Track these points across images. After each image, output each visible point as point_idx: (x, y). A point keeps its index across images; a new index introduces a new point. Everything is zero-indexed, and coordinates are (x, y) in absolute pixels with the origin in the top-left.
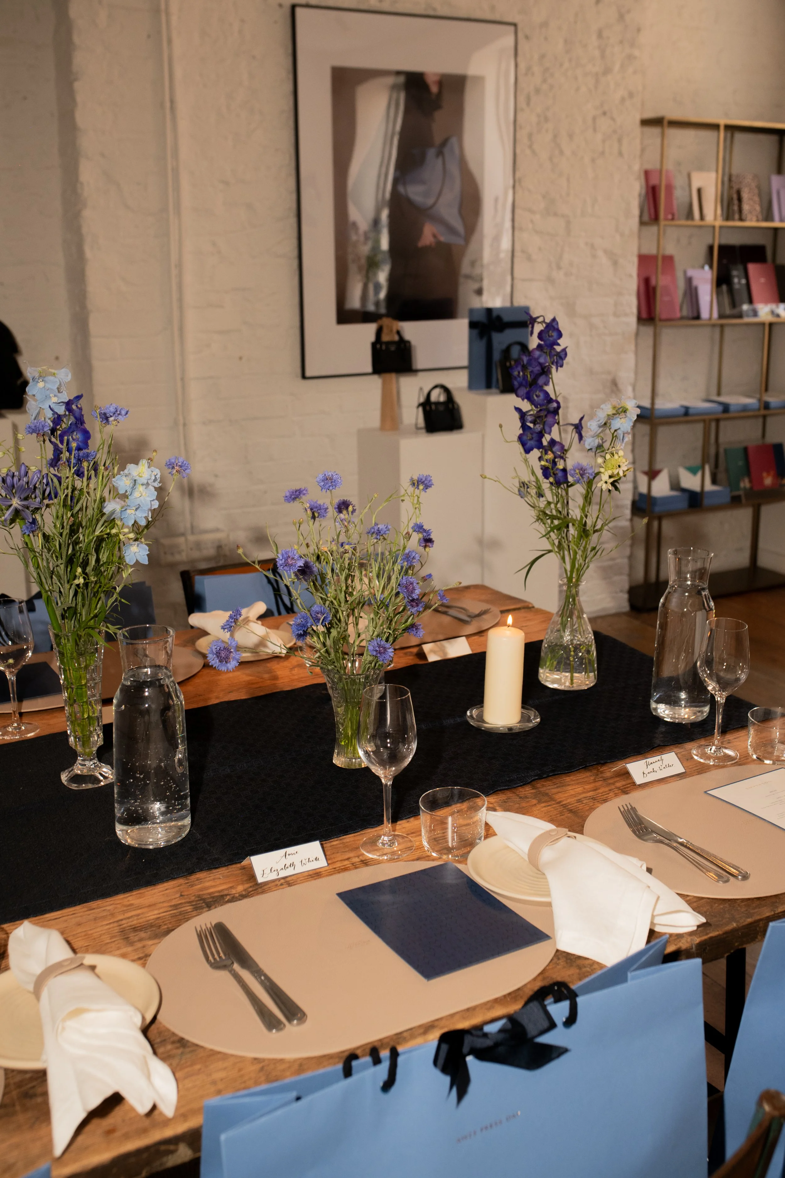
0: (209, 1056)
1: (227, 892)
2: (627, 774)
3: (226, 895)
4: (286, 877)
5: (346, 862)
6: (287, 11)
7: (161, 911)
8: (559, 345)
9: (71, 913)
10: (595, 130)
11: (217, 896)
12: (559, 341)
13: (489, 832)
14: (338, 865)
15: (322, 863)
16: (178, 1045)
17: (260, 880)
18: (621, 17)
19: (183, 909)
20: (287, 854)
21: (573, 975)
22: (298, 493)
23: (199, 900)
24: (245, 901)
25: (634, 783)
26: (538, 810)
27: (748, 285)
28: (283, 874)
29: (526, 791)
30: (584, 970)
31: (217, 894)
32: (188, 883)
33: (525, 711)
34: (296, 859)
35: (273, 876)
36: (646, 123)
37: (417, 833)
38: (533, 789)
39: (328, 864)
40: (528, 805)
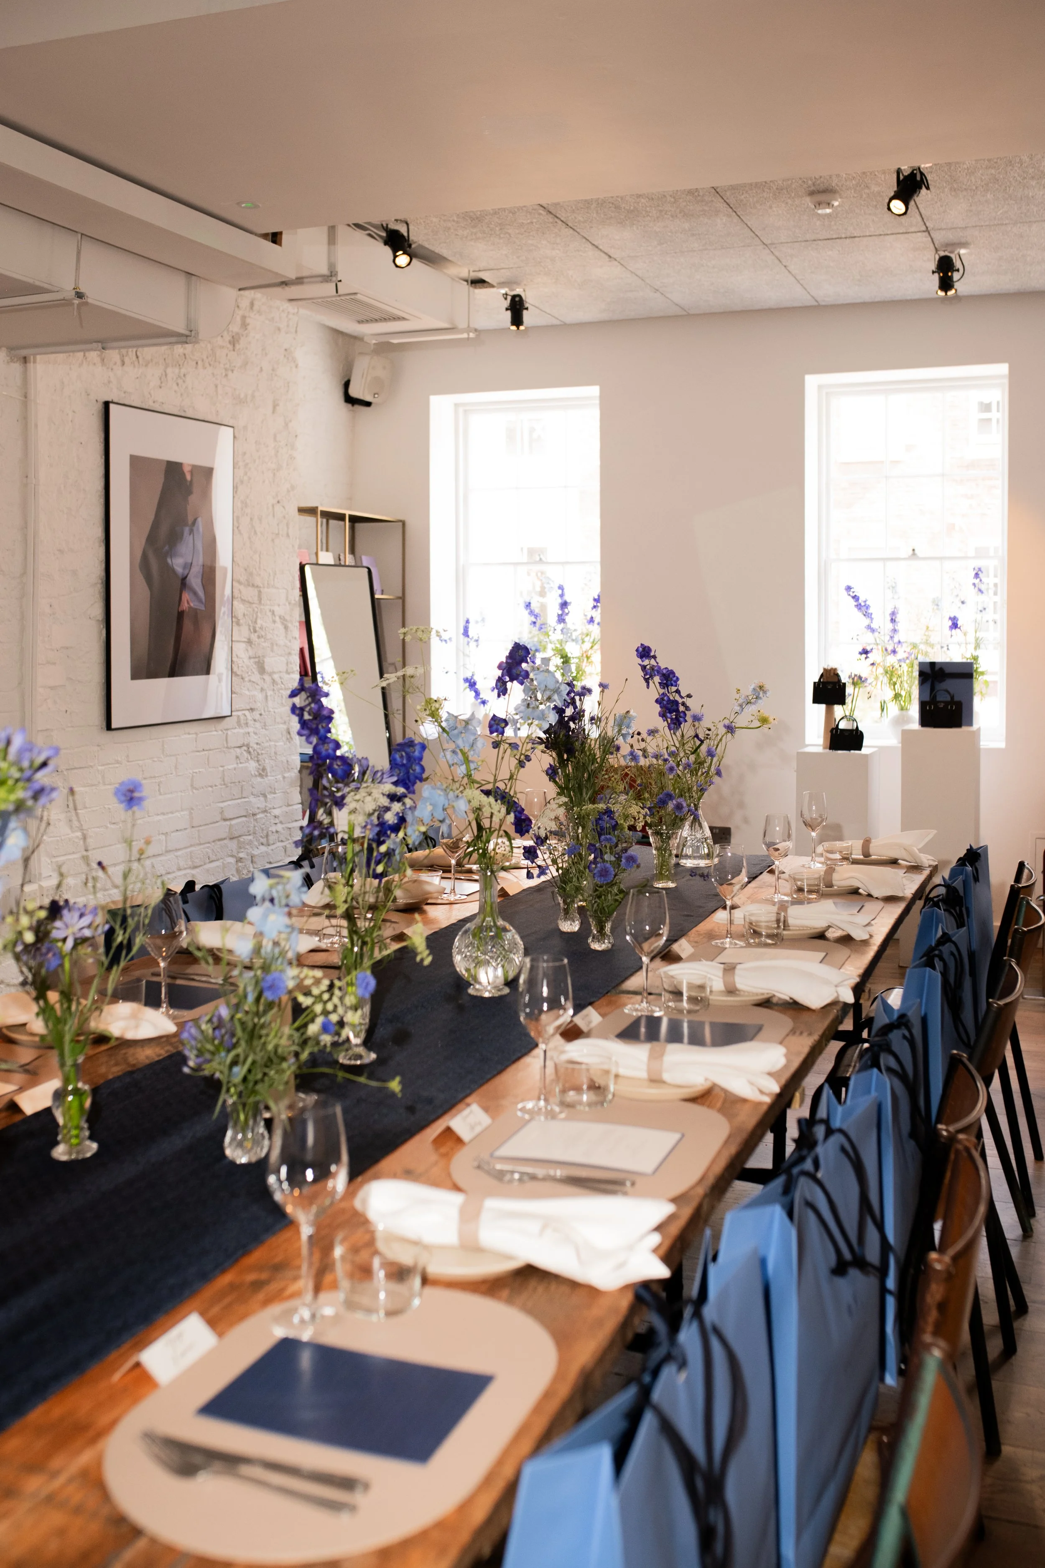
6: (100, 407)
10: (274, 516)
18: (286, 425)
36: (302, 511)
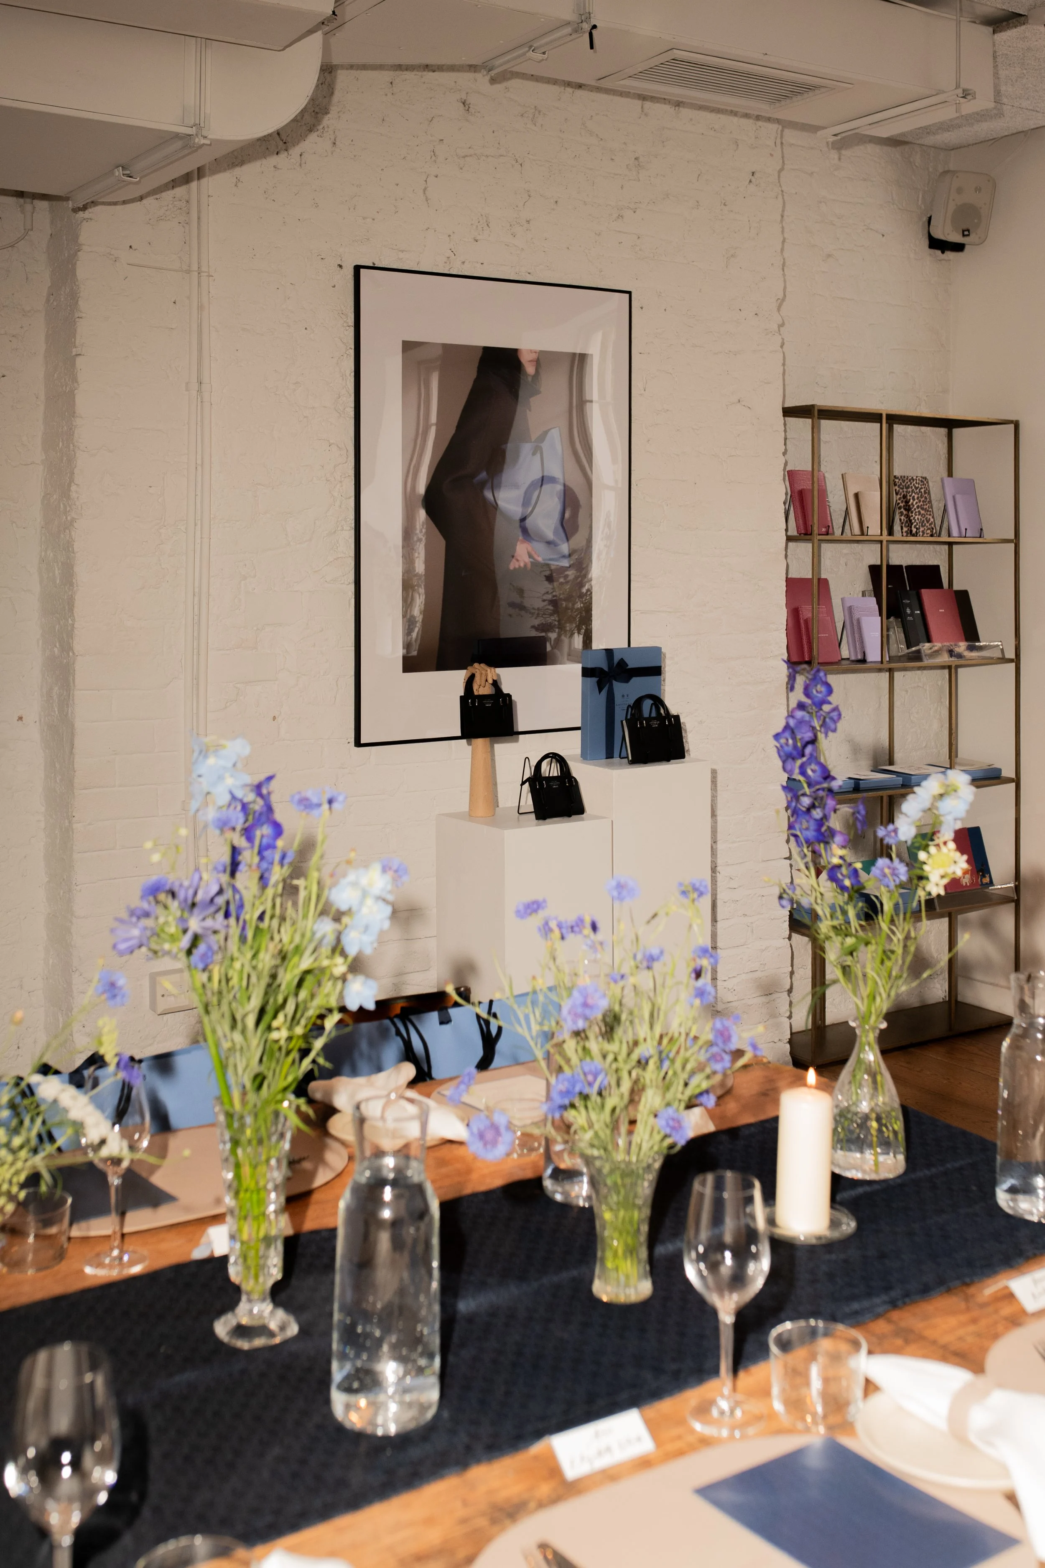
1: (526, 1494)
2: (1010, 1296)
3: (530, 1499)
5: (678, 1443)
6: (349, 274)
8: (830, 703)
11: (516, 1502)
12: (830, 699)
13: (870, 1387)
14: (669, 1446)
15: (652, 1443)
17: (571, 1475)
19: (476, 1524)
22: (535, 906)
23: (492, 1509)
25: (1023, 1312)
27: (923, 615)
33: (834, 1212)
36: (789, 412)
37: (766, 1393)
39: (657, 1446)
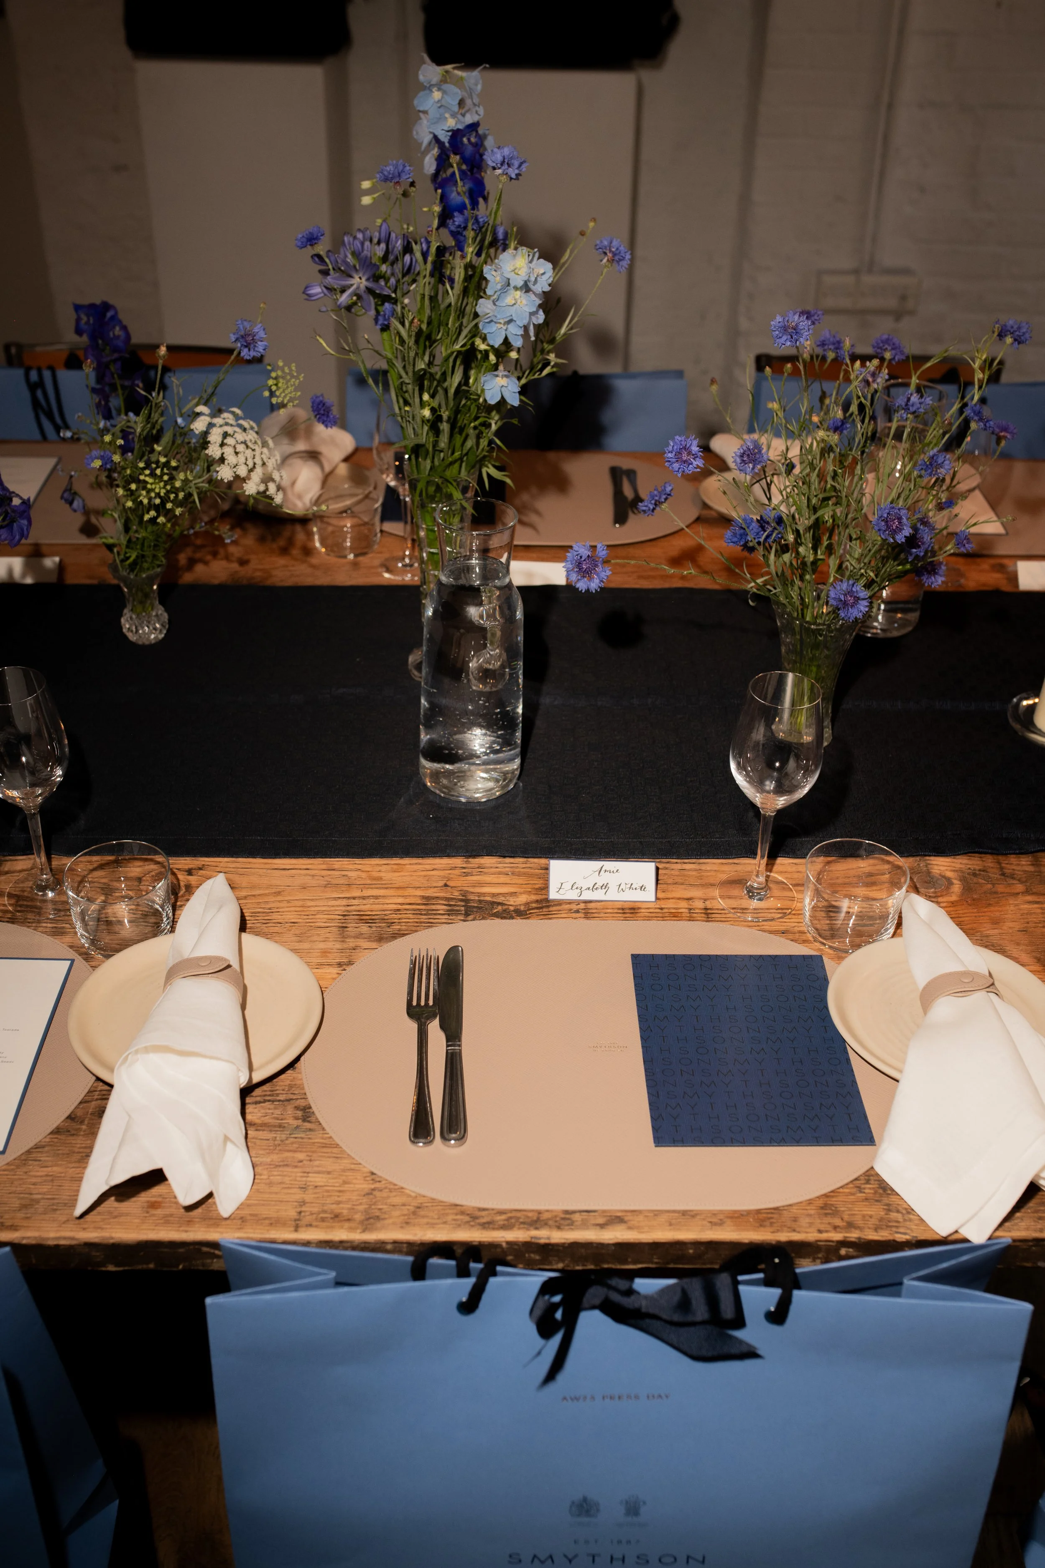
0: (325, 1146)
1: (503, 898)
3: (499, 904)
4: (590, 902)
5: (684, 904)
7: (408, 901)
9: (305, 867)
11: (486, 902)
14: (670, 905)
15: (649, 895)
16: (300, 1113)
17: (553, 895)
19: (434, 907)
20: (604, 869)
21: (871, 1217)
23: (461, 900)
24: (518, 922)
26: (1016, 905)
28: (587, 896)
29: (1019, 865)
30: (894, 1215)
31: (488, 899)
32: (464, 868)
34: (613, 880)
35: (573, 895)
38: (1033, 865)
39: (657, 899)
40: (1008, 890)
